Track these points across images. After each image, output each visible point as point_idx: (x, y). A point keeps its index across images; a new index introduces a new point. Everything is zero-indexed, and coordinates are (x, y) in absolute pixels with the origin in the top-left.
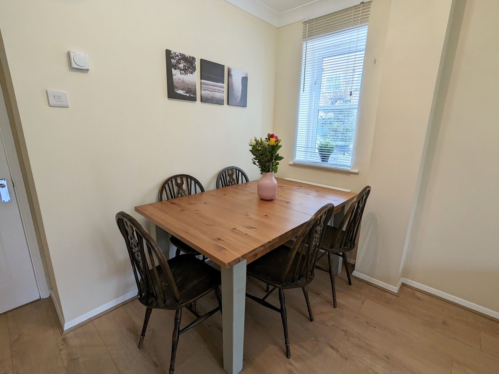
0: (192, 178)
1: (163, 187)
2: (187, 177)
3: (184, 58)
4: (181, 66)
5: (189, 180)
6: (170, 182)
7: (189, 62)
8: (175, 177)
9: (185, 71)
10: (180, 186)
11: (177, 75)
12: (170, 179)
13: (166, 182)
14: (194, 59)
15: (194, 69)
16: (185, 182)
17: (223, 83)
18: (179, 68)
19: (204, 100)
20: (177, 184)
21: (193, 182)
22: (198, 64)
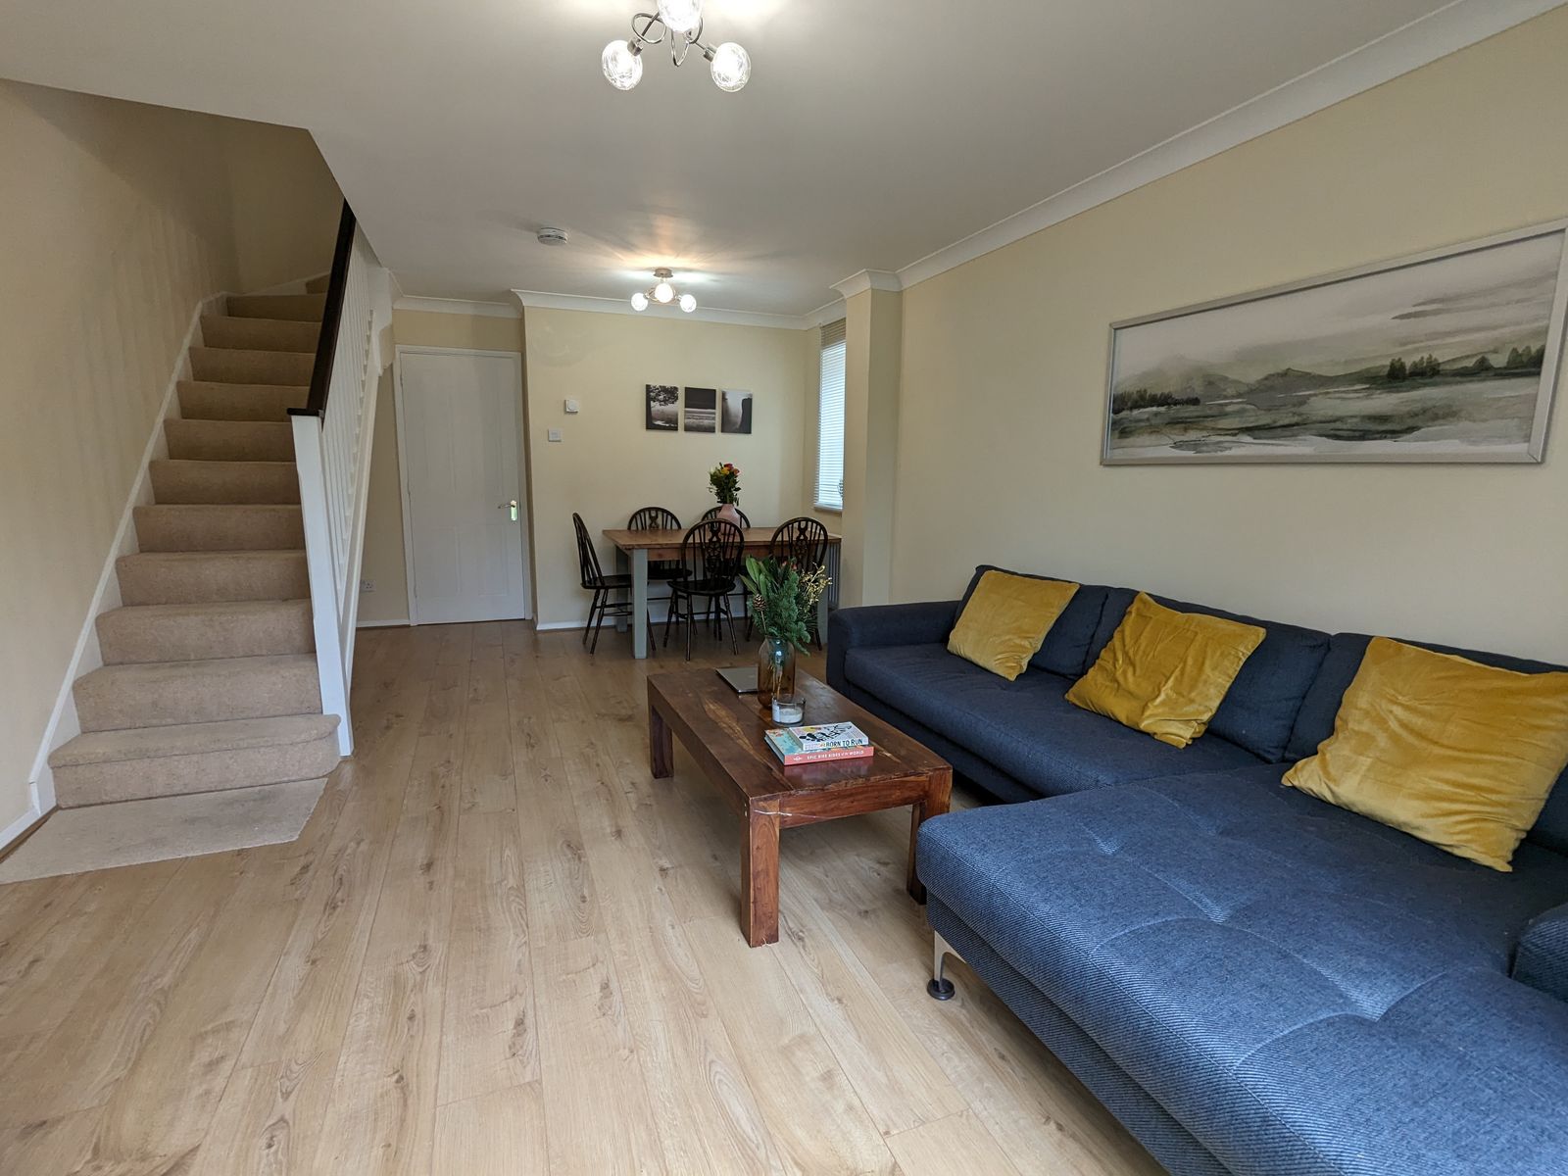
0: (668, 513)
1: (634, 517)
2: (663, 511)
3: (664, 389)
4: (661, 397)
5: (665, 514)
6: (642, 514)
7: (670, 394)
8: (649, 509)
9: (665, 402)
10: (653, 519)
11: (656, 406)
12: (643, 510)
13: (639, 512)
14: (676, 389)
15: (676, 398)
16: (660, 517)
17: (714, 408)
18: (658, 400)
19: (688, 429)
20: (650, 517)
21: (669, 517)
22: (681, 394)
